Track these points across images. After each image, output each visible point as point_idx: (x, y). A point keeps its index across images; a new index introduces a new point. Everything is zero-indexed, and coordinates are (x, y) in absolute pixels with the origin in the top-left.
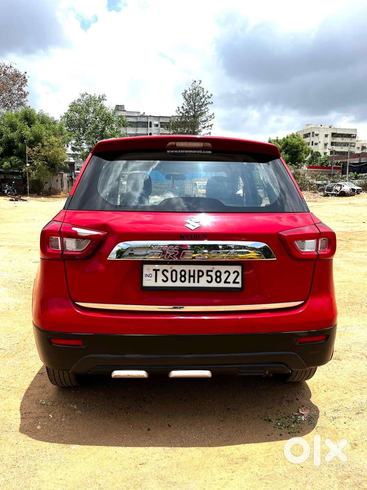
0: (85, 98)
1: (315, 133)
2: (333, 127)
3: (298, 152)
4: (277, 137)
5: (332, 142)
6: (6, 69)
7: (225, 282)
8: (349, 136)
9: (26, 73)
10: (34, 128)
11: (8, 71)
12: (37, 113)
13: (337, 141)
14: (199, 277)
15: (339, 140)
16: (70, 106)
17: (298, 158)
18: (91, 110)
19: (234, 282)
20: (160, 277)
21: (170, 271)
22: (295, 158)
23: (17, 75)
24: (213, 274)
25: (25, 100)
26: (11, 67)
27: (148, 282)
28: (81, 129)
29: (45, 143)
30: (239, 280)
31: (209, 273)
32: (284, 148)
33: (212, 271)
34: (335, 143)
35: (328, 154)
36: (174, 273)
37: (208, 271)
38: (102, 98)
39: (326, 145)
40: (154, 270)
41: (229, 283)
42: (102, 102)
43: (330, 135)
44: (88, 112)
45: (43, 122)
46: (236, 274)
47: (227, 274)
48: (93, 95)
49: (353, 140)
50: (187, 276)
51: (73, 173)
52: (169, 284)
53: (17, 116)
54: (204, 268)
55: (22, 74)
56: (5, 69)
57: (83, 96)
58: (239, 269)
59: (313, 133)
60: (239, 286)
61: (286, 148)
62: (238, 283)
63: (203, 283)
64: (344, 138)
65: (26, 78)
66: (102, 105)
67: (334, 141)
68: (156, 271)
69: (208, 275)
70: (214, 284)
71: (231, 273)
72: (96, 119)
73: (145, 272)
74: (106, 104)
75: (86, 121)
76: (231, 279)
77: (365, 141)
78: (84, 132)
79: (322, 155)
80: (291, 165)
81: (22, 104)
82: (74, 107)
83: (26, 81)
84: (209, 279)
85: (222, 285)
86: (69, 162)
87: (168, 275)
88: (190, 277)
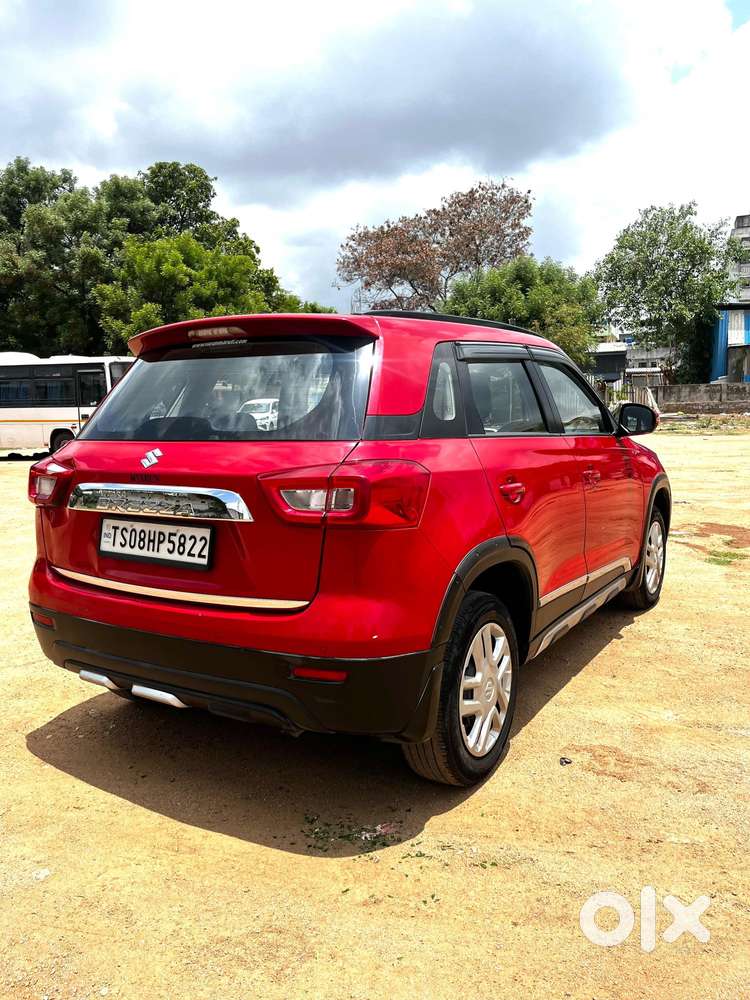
0: (651, 216)
6: (495, 191)
7: (190, 554)
9: (529, 192)
10: (533, 293)
11: (498, 194)
12: (539, 265)
14: (160, 542)
16: (618, 240)
18: (663, 238)
19: (200, 556)
20: (119, 539)
21: (129, 530)
23: (513, 199)
24: (175, 539)
25: (525, 243)
26: (503, 186)
27: (106, 546)
28: (639, 282)
29: (548, 320)
30: (206, 552)
31: (172, 538)
33: (175, 535)
36: (133, 533)
37: (171, 534)
38: (688, 211)
40: (114, 527)
41: (194, 555)
42: (687, 219)
44: (654, 243)
45: (548, 281)
46: (203, 541)
47: (193, 540)
48: (666, 207)
50: (146, 540)
51: (622, 374)
52: (127, 550)
53: (502, 276)
54: (167, 529)
55: (522, 195)
56: (493, 194)
57: (646, 213)
58: (206, 533)
60: (204, 561)
62: (204, 557)
63: (163, 553)
65: (530, 202)
66: (686, 224)
68: (116, 528)
69: (170, 541)
70: (175, 557)
71: (198, 539)
72: (672, 255)
73: (105, 530)
74: (695, 220)
75: (649, 263)
76: (196, 551)
78: (644, 285)
81: (518, 251)
82: (625, 242)
83: (529, 207)
84: (171, 546)
85: (185, 558)
86: (596, 353)
87: (127, 536)
88: (150, 541)
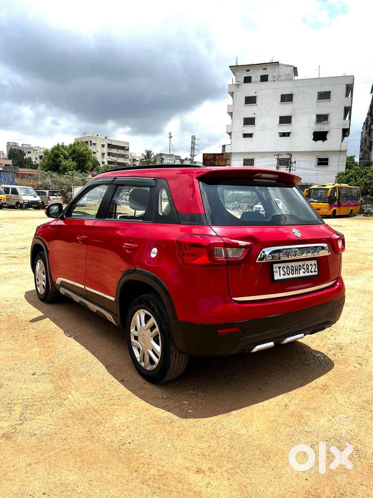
1: (93, 142)
2: (108, 138)
3: (85, 160)
4: (63, 143)
5: (108, 153)
7: (311, 272)
8: (123, 148)
13: (113, 152)
14: (300, 269)
15: (114, 151)
17: (85, 166)
20: (282, 272)
21: (286, 267)
22: (82, 166)
27: (277, 277)
30: (316, 270)
32: (70, 155)
33: (304, 265)
34: (111, 153)
35: (106, 163)
39: (103, 154)
40: (279, 267)
43: (106, 146)
46: (315, 266)
47: (311, 266)
49: (126, 153)
50: (294, 270)
54: (300, 263)
58: (315, 262)
59: (91, 141)
60: (316, 273)
61: (74, 156)
63: (302, 274)
64: (119, 150)
67: (110, 151)
68: (279, 268)
69: (303, 268)
70: (306, 274)
73: (275, 270)
76: (313, 270)
77: (135, 154)
79: (101, 163)
80: (80, 172)
84: (304, 271)
85: (310, 274)
87: (285, 270)
88: (296, 270)
